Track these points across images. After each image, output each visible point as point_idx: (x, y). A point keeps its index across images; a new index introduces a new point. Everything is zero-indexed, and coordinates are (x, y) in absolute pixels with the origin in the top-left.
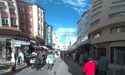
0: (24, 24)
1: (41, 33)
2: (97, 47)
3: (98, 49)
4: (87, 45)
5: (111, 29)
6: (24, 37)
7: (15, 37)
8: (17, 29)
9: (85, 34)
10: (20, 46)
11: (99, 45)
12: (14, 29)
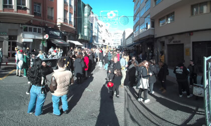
0: (40, 4)
1: (70, 18)
2: (167, 42)
3: (168, 45)
4: (149, 39)
5: (193, 7)
6: (40, 26)
7: (23, 26)
8: (26, 13)
9: (146, 19)
10: (32, 40)
11: (171, 37)
12: (21, 13)
